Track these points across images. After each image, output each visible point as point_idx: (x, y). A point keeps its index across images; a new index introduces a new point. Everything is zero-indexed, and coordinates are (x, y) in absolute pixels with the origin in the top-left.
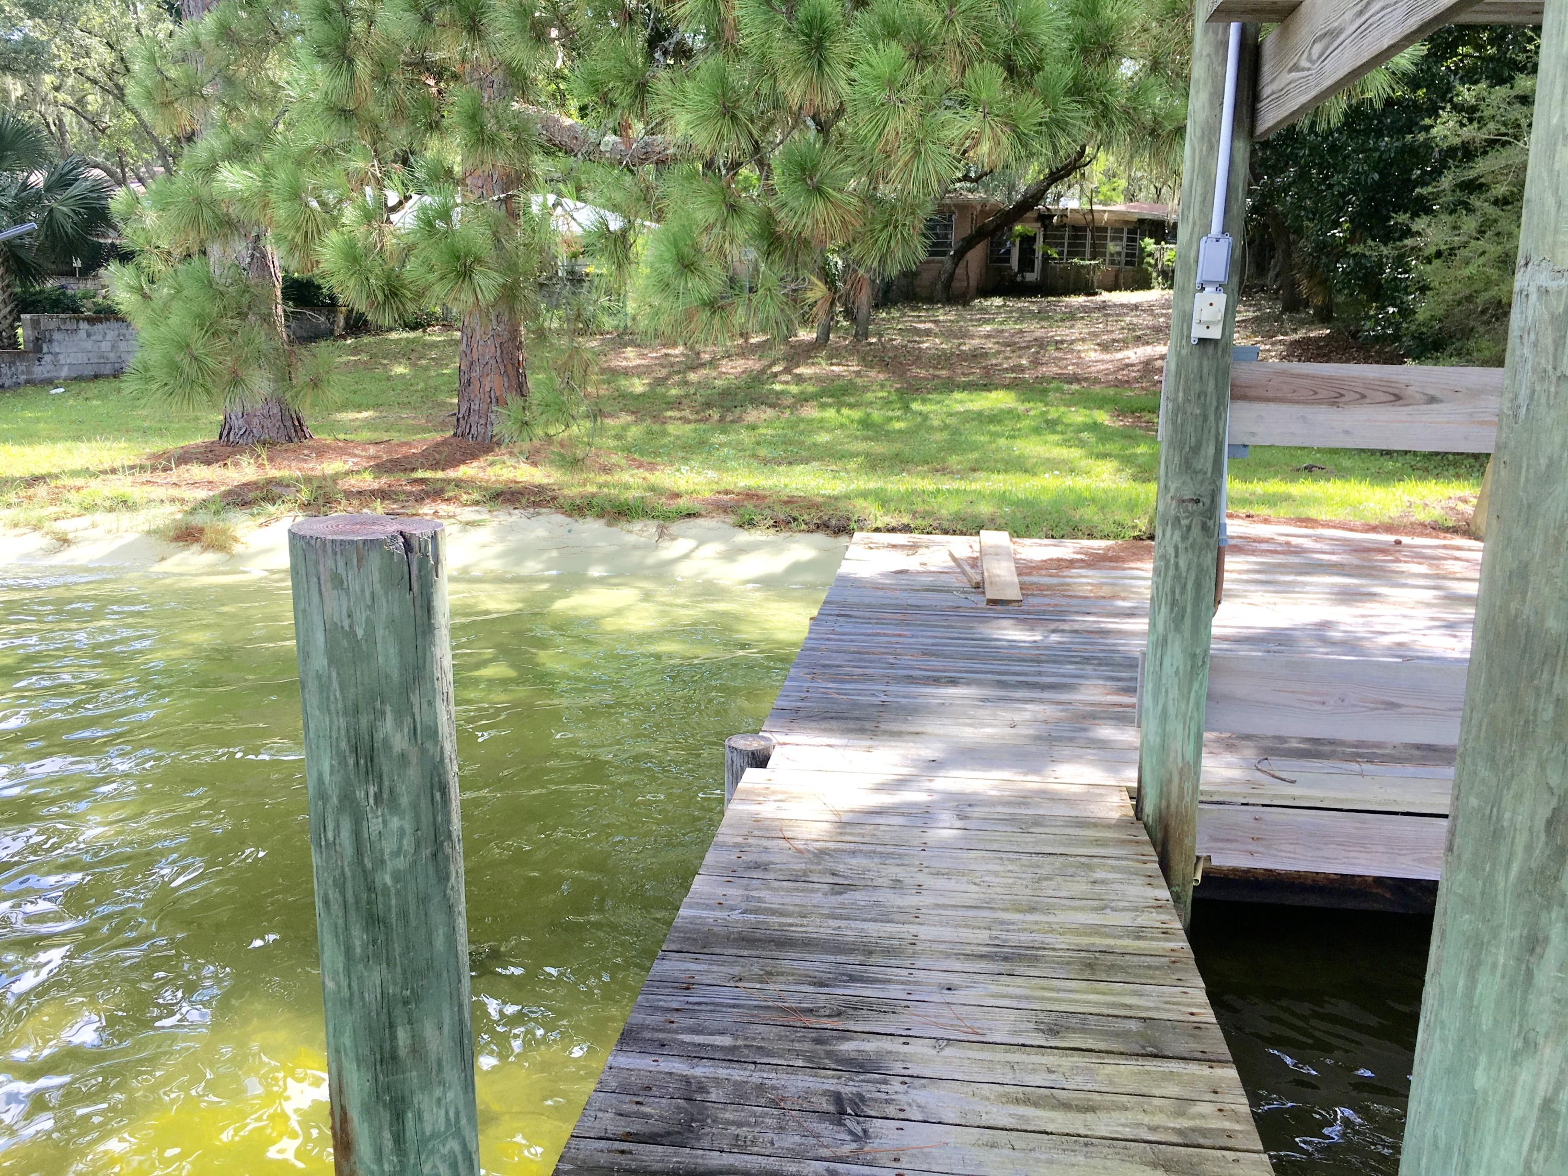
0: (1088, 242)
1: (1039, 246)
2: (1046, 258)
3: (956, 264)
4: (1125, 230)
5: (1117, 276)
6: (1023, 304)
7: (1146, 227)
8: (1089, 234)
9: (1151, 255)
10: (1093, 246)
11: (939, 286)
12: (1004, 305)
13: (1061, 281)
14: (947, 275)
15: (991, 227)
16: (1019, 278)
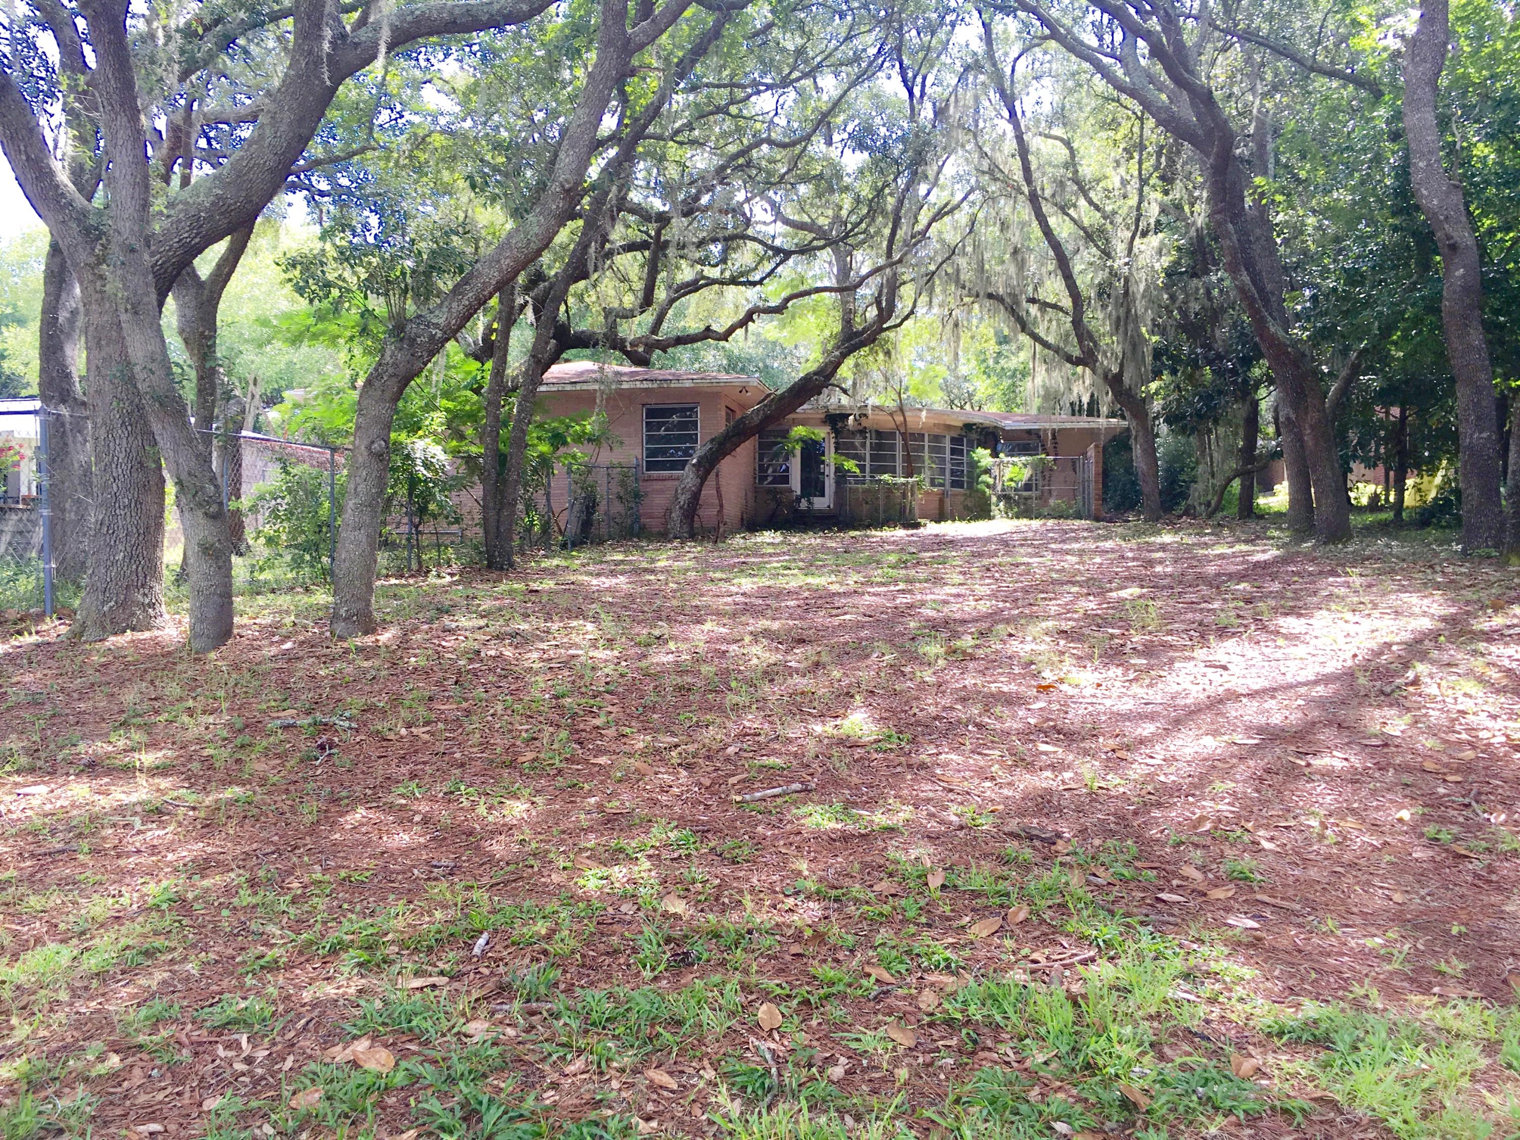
0: (899, 454)
1: (831, 458)
2: (841, 474)
3: (703, 479)
4: (948, 439)
5: (941, 502)
6: (812, 540)
7: (974, 436)
8: (899, 442)
9: (987, 471)
10: (908, 459)
11: (676, 515)
12: (782, 543)
13: (865, 508)
14: (688, 495)
15: (756, 420)
16: (804, 504)
